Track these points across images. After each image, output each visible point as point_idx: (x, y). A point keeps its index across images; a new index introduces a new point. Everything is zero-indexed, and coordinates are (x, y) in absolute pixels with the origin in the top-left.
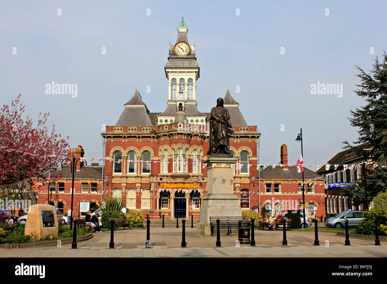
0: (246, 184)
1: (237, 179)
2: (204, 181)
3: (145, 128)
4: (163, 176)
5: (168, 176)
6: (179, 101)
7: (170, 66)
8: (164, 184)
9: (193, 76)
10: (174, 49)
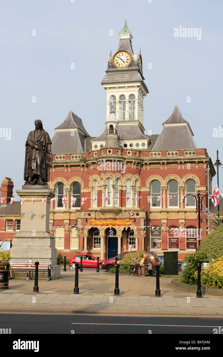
0: (192, 220)
1: (181, 214)
2: (138, 217)
3: (74, 156)
4: (92, 211)
5: (96, 210)
6: (110, 122)
7: (108, 80)
8: (92, 220)
9: (136, 92)
10: (113, 60)
